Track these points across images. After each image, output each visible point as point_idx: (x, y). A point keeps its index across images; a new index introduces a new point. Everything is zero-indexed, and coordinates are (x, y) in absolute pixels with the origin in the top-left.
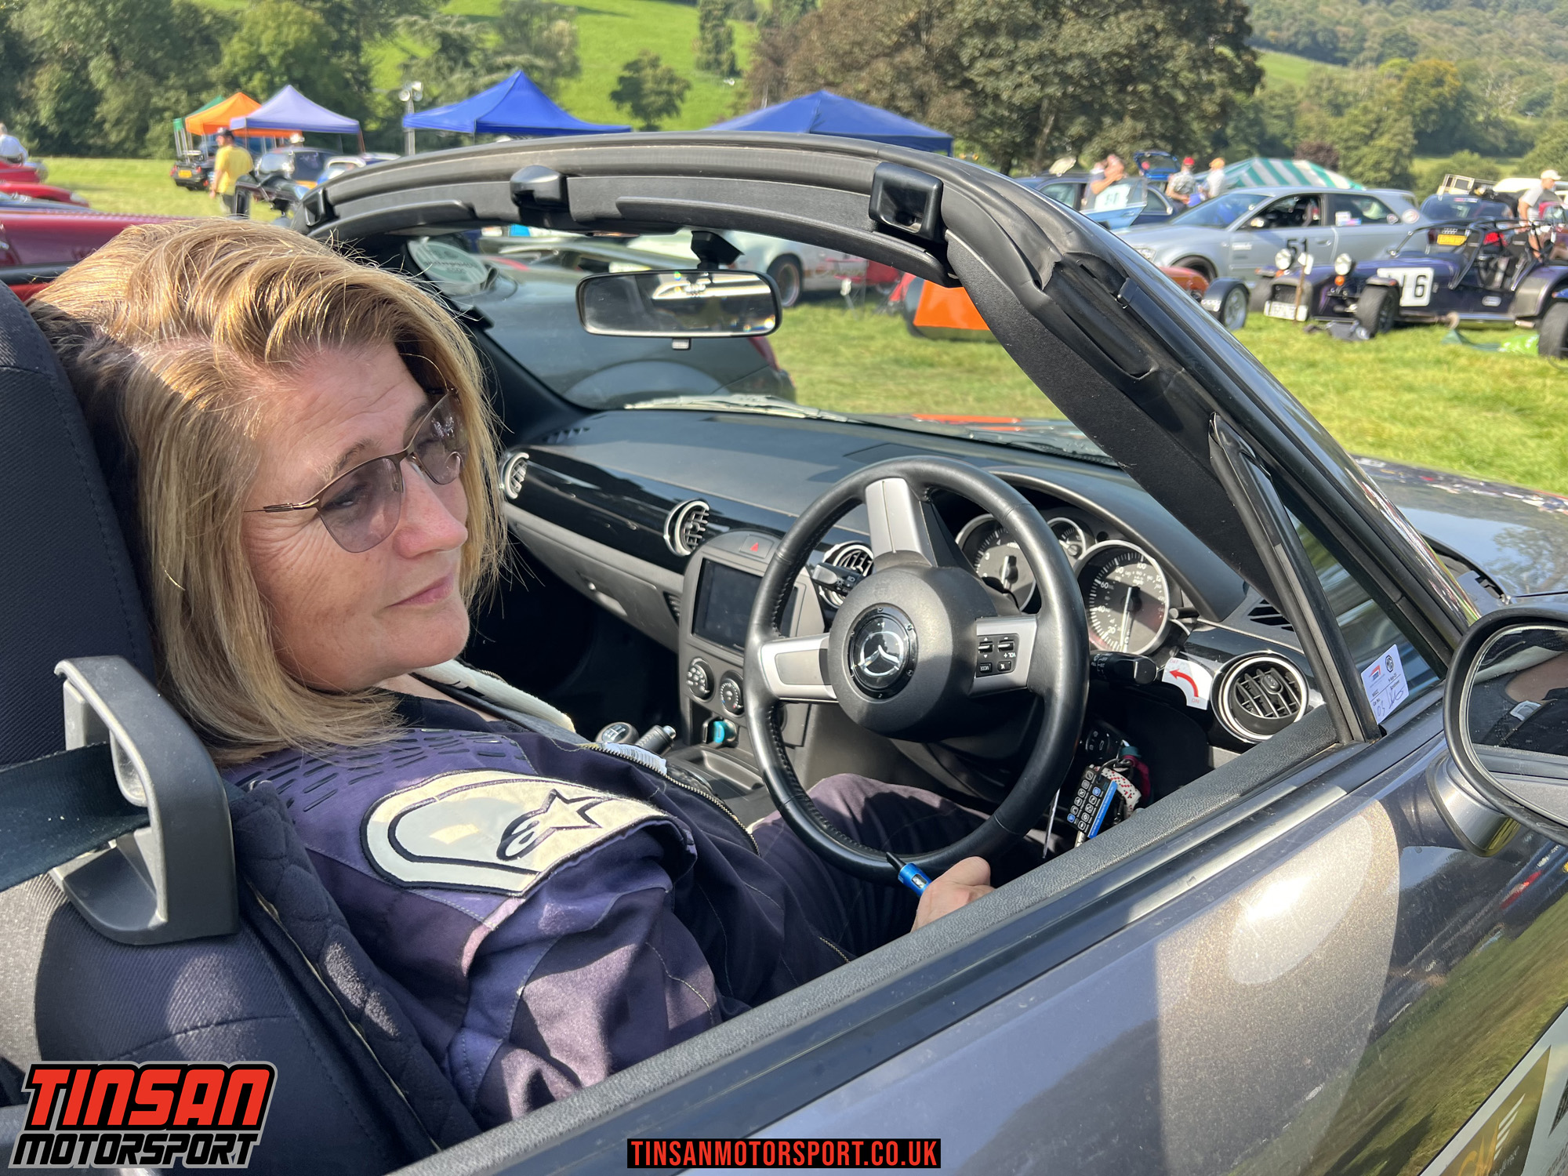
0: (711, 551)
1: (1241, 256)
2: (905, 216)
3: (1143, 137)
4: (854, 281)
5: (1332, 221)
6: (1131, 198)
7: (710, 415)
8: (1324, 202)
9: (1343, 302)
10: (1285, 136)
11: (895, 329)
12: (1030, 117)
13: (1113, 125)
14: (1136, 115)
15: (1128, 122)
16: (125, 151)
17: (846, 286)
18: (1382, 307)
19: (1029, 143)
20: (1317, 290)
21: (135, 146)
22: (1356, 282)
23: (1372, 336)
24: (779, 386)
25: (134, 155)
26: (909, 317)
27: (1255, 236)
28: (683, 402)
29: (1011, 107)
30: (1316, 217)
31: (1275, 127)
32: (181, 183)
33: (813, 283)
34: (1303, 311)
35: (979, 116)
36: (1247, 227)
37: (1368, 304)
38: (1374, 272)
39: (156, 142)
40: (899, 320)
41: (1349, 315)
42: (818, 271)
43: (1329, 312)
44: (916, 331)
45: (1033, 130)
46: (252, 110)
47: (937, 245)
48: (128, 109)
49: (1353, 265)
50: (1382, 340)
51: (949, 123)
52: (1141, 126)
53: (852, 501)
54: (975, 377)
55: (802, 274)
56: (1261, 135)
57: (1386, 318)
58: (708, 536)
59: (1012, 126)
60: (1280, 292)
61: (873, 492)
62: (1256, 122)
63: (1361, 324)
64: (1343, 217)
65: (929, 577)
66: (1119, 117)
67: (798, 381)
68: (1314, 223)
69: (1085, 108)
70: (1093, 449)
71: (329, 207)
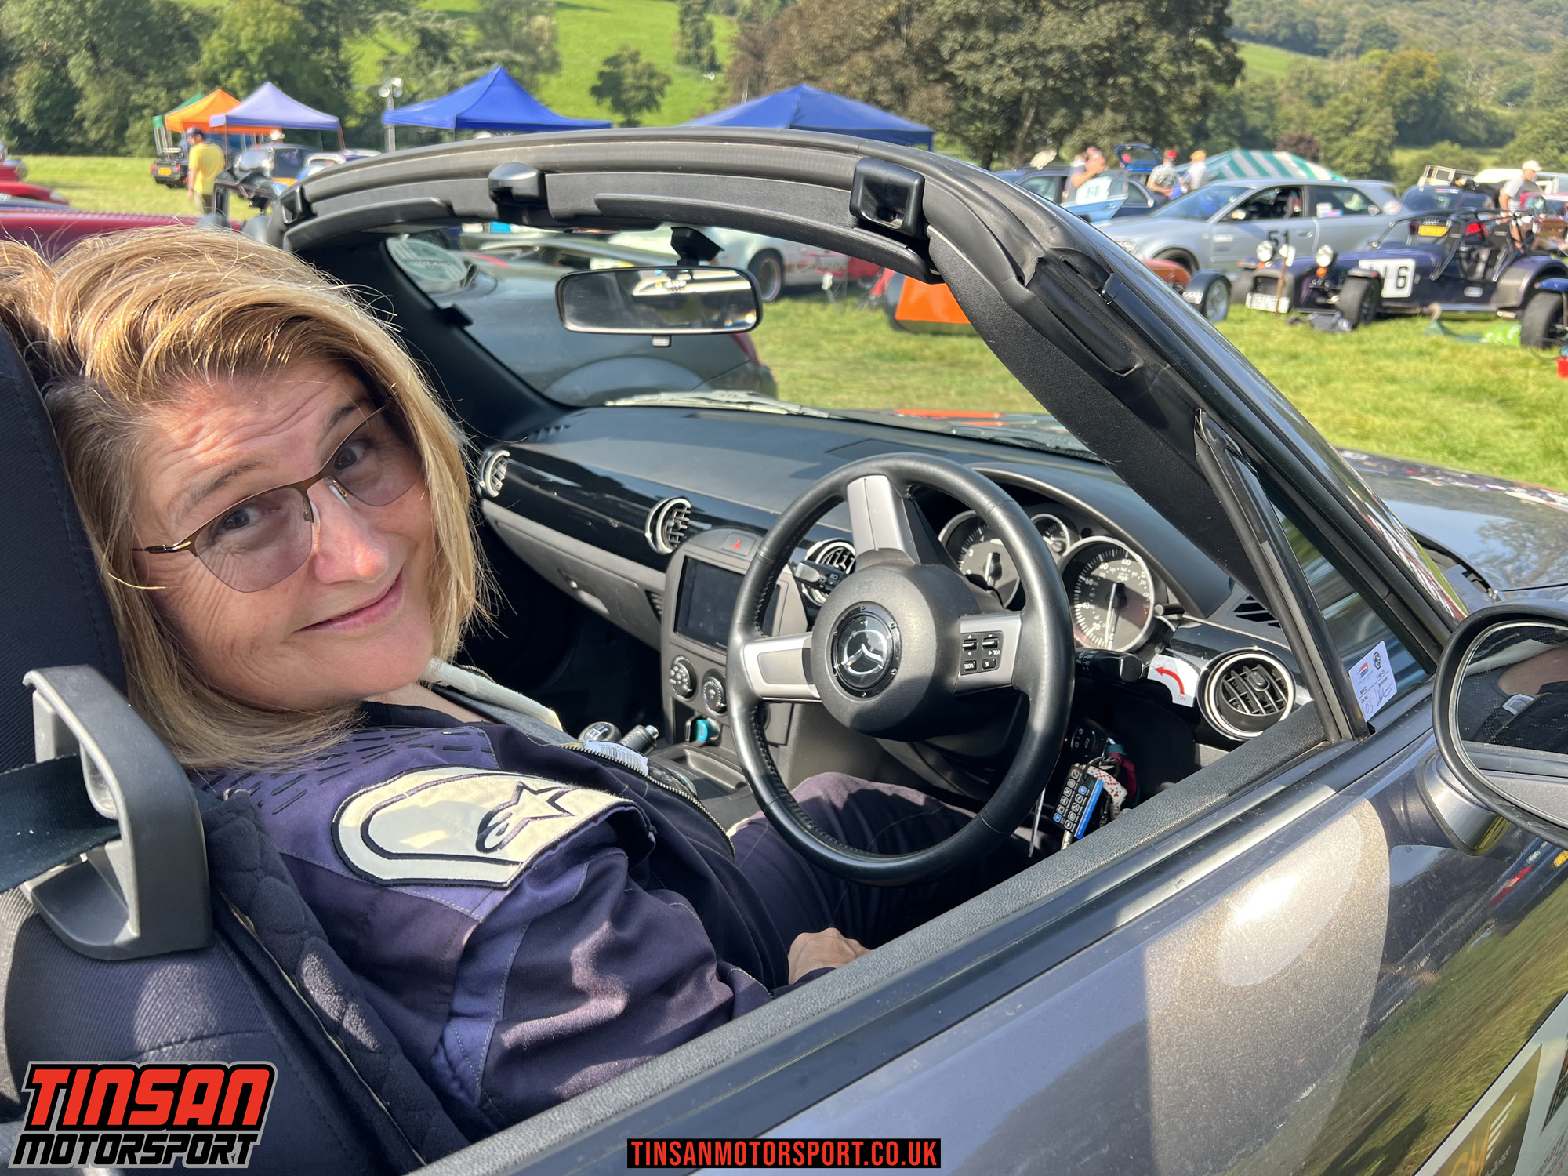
0: (693, 549)
1: (1222, 248)
2: (886, 212)
3: (1124, 129)
4: (835, 275)
5: (1313, 212)
6: (1112, 190)
7: (692, 411)
8: (1305, 194)
9: (1325, 294)
10: (1266, 127)
11: (876, 323)
12: (1011, 110)
13: (1094, 117)
14: (1116, 108)
15: (1109, 114)
16: (105, 149)
17: (827, 281)
18: (1364, 298)
19: (1010, 135)
20: (1299, 282)
21: (115, 144)
22: (1338, 273)
23: (1354, 327)
24: (762, 382)
25: (114, 152)
26: (890, 310)
27: (1236, 228)
28: (664, 398)
29: (991, 100)
30: (1297, 209)
31: (1255, 119)
32: (160, 180)
33: (794, 277)
34: (1284, 304)
35: (959, 109)
36: (1228, 219)
37: (1349, 295)
38: (1355, 264)
39: (136, 139)
40: (880, 314)
41: (1331, 307)
42: (800, 266)
43: (1311, 304)
44: (897, 325)
45: (1014, 123)
46: (232, 107)
47: (918, 241)
48: (107, 107)
49: (1335, 257)
50: (1364, 332)
51: (929, 117)
52: (1121, 119)
53: (834, 499)
54: (958, 370)
55: (783, 269)
56: (1242, 127)
57: (1368, 309)
58: (689, 533)
59: (993, 119)
60: (1262, 284)
61: (855, 489)
62: (1237, 114)
63: (1343, 315)
64: (1324, 209)
65: (913, 574)
66: (1099, 109)
67: (779, 376)
68: (1296, 215)
69: (1065, 101)
70: (1076, 444)
71: (307, 205)
